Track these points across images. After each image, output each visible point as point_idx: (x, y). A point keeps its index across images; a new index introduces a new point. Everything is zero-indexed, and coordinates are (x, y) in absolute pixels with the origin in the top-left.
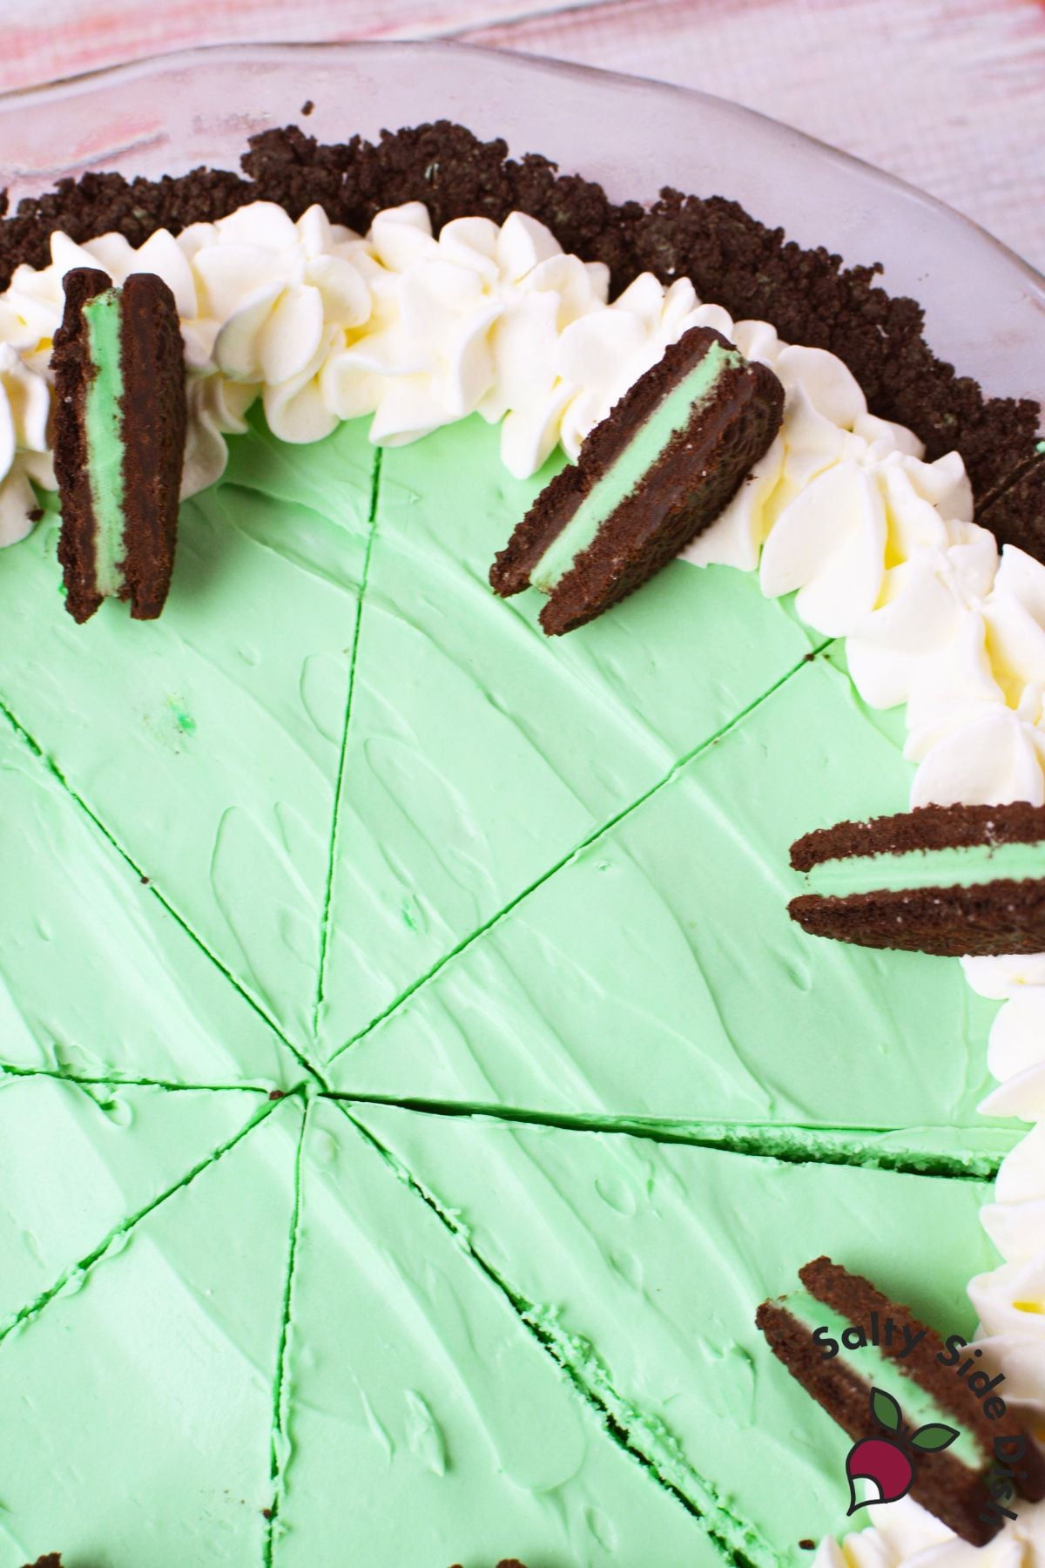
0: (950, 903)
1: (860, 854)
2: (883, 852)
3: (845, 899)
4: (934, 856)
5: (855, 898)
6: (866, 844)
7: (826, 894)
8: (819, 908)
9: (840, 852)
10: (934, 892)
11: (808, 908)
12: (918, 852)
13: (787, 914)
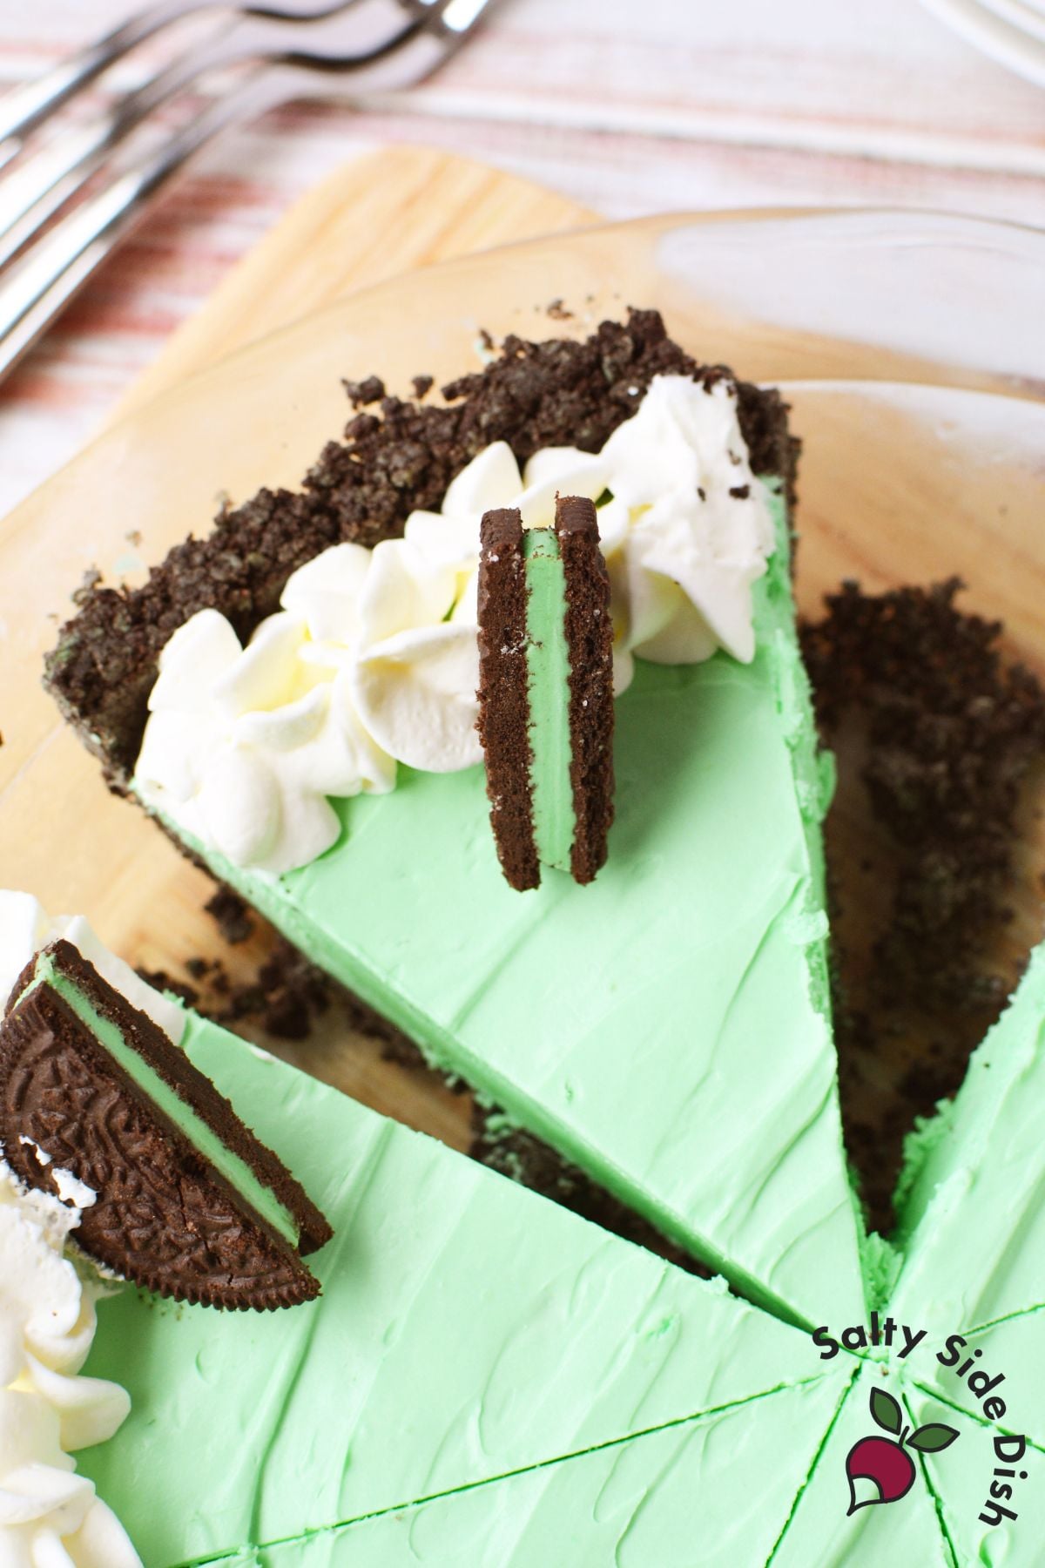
0: (585, 687)
1: (530, 804)
2: (529, 777)
3: (578, 816)
4: (536, 715)
5: (576, 805)
6: (517, 798)
7: (571, 840)
8: (586, 846)
9: (526, 829)
10: (574, 708)
11: (586, 858)
12: (531, 733)
13: (590, 885)
